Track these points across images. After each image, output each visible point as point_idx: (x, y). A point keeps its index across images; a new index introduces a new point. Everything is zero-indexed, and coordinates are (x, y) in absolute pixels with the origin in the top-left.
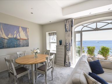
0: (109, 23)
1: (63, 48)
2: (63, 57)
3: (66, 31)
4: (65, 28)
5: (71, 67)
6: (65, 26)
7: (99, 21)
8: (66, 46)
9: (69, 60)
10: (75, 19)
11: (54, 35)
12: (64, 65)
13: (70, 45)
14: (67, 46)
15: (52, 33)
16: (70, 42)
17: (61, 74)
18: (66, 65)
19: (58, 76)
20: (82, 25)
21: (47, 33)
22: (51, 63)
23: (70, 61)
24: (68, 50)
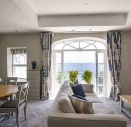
0: (91, 44)
1: (39, 73)
2: (39, 86)
3: (43, 48)
4: (42, 44)
5: (49, 99)
6: (42, 41)
7: (82, 41)
8: (42, 71)
9: (46, 89)
10: (55, 34)
11: (21, 53)
12: (39, 98)
13: (49, 68)
14: (45, 70)
15: (17, 49)
16: (48, 65)
17: (38, 110)
18: (43, 97)
19: (33, 113)
20: (63, 42)
21: (9, 49)
22: (24, 94)
23: (48, 92)
24: (45, 76)
